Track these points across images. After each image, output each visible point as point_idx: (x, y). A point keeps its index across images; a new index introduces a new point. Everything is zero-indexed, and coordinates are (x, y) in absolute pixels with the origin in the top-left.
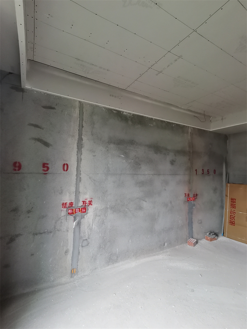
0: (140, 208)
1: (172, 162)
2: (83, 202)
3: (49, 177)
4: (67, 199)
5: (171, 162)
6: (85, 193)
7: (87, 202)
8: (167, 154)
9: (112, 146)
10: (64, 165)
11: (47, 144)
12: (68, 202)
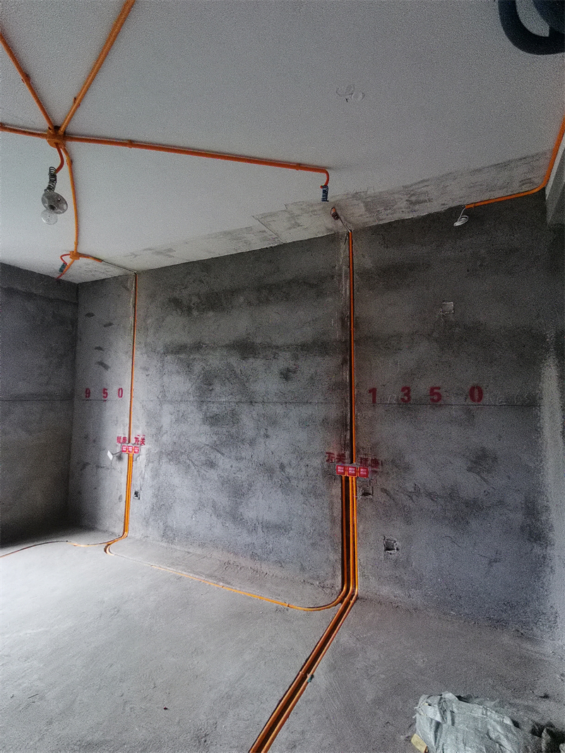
0: (212, 465)
1: (286, 375)
2: (136, 438)
3: (108, 404)
4: (122, 432)
5: (281, 373)
6: (137, 427)
7: (140, 439)
8: (273, 356)
9: (169, 358)
10: (119, 390)
11: (106, 367)
12: (122, 436)
